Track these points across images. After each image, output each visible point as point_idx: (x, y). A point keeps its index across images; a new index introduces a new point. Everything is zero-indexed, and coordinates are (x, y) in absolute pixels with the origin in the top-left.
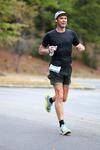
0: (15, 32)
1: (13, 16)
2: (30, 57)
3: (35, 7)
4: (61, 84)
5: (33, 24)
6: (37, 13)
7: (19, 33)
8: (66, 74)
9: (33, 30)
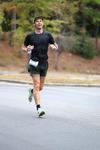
0: (55, 29)
1: (53, 12)
2: (70, 55)
3: (76, 3)
4: (38, 76)
5: (73, 21)
6: (77, 9)
7: (59, 30)
8: (43, 68)
9: (73, 26)
